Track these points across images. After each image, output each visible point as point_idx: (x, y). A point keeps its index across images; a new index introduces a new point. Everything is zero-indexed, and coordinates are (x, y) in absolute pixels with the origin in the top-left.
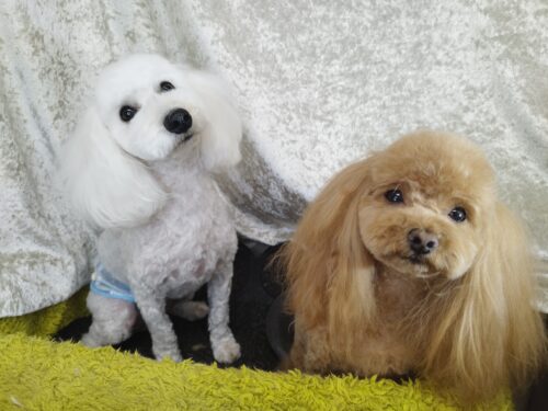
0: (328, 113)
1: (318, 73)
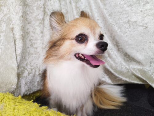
1: (140, 10)
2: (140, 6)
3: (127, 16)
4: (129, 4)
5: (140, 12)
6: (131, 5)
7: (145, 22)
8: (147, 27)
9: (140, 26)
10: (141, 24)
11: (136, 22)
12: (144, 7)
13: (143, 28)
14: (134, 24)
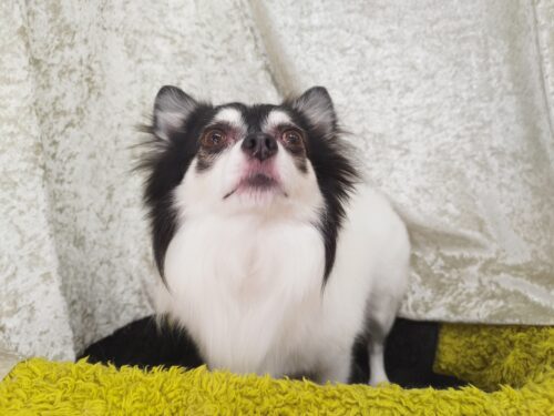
0: (404, 142)
1: (392, 105)
2: (390, 95)
3: (361, 116)
4: (365, 88)
5: (393, 112)
6: (369, 90)
7: (404, 137)
8: (407, 151)
9: (391, 147)
10: (395, 143)
11: (381, 136)
12: (402, 100)
13: (399, 152)
14: (377, 141)
